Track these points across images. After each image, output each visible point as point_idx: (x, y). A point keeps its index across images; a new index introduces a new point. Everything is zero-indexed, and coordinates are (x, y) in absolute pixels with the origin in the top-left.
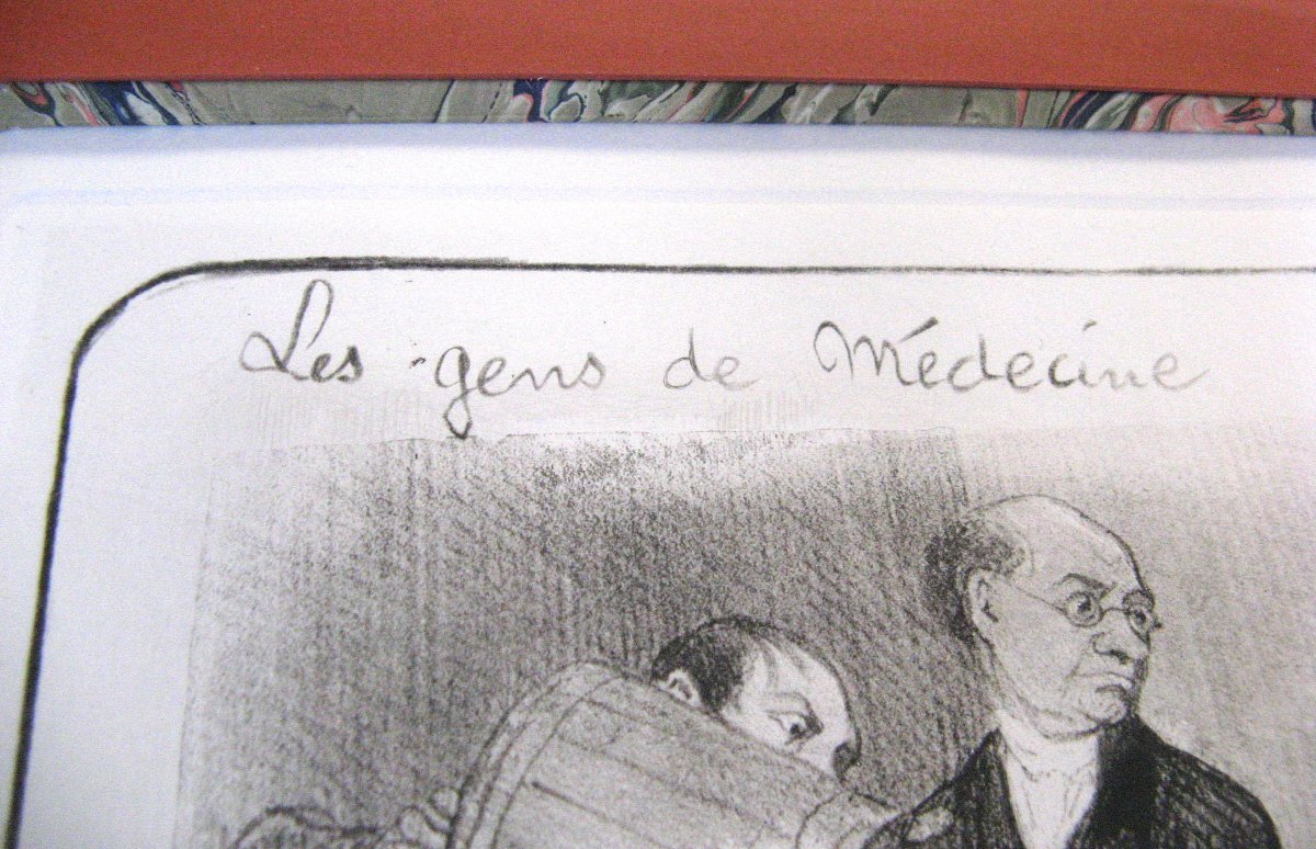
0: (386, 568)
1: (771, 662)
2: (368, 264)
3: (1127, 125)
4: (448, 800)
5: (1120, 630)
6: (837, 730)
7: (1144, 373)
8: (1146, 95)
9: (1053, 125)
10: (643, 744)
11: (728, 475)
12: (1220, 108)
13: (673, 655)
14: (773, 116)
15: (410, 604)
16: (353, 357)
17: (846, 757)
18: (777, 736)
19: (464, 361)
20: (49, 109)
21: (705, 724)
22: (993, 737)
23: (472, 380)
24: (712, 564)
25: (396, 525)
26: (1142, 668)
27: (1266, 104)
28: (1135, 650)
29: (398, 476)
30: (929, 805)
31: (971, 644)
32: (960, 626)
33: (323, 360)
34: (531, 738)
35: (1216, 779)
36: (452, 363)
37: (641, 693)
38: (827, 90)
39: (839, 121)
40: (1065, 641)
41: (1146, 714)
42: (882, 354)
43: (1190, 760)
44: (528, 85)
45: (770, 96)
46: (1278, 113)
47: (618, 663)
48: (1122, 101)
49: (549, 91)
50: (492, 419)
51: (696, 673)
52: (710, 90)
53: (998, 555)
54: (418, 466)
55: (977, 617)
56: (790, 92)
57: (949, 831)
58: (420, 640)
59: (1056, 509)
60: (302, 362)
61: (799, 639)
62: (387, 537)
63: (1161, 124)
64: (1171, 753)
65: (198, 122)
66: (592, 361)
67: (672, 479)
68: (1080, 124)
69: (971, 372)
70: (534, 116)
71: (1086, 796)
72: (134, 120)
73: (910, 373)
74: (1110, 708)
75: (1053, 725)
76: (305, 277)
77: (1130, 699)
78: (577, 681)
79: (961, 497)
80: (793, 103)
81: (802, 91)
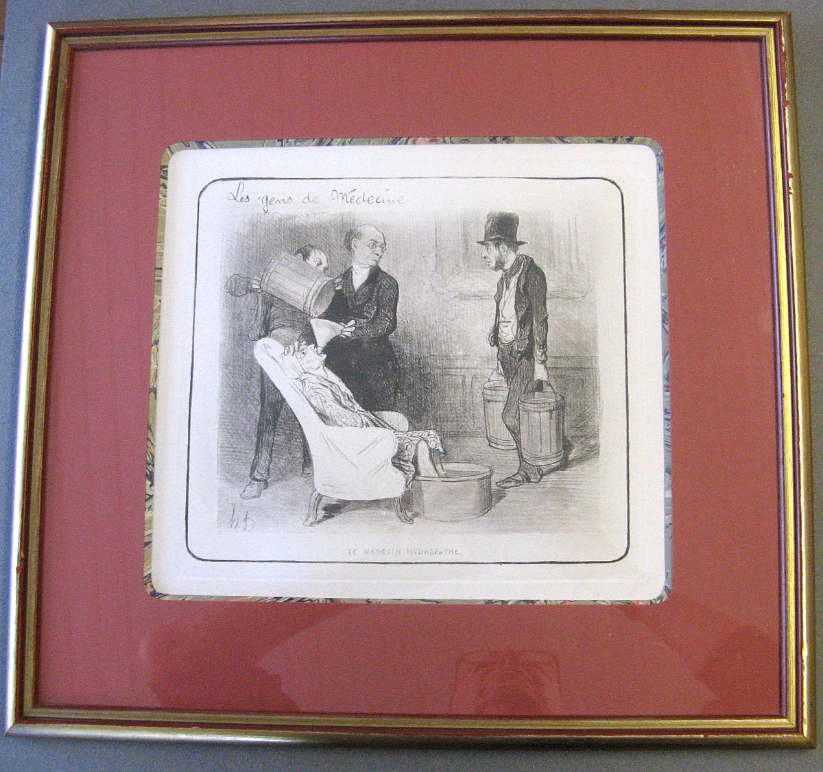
0: (253, 236)
1: (315, 252)
2: (250, 179)
3: (406, 144)
4: (261, 273)
5: (378, 250)
6: (325, 264)
7: (396, 201)
8: (409, 138)
9: (389, 144)
10: (293, 266)
11: (312, 220)
12: (427, 139)
13: (298, 252)
14: (329, 144)
15: (257, 242)
16: (248, 197)
17: (325, 269)
18: (314, 265)
19: (267, 198)
20: (189, 146)
21: (303, 262)
22: (351, 267)
23: (268, 202)
24: (307, 236)
25: (255, 228)
26: (381, 257)
27: (438, 138)
28: (380, 254)
29: (255, 219)
30: (338, 277)
31: (350, 250)
32: (349, 248)
33: (243, 198)
34: (275, 264)
35: (390, 277)
36: (265, 199)
37: (294, 257)
38: (340, 139)
39: (343, 144)
40: (368, 251)
41: (380, 266)
42: (344, 196)
43: (386, 273)
44: (281, 140)
45: (329, 140)
46: (442, 140)
47: (290, 252)
48: (404, 139)
49: (284, 141)
50: (271, 209)
51: (303, 255)
52: (316, 140)
53: (358, 235)
54: (259, 218)
55: (353, 246)
56: (332, 140)
57: (341, 282)
58: (258, 248)
59: (371, 227)
60: (239, 199)
61: (321, 249)
62: (253, 230)
63: (414, 143)
64: (383, 272)
65: (217, 148)
66: (290, 198)
67: (302, 220)
68: (396, 144)
69: (361, 200)
70: (282, 146)
71: (366, 277)
72: (205, 148)
73: (349, 200)
74: (374, 264)
75: (362, 266)
76: (239, 181)
77: (377, 262)
78: (283, 255)
79: (354, 224)
80: (333, 142)
81: (335, 140)
